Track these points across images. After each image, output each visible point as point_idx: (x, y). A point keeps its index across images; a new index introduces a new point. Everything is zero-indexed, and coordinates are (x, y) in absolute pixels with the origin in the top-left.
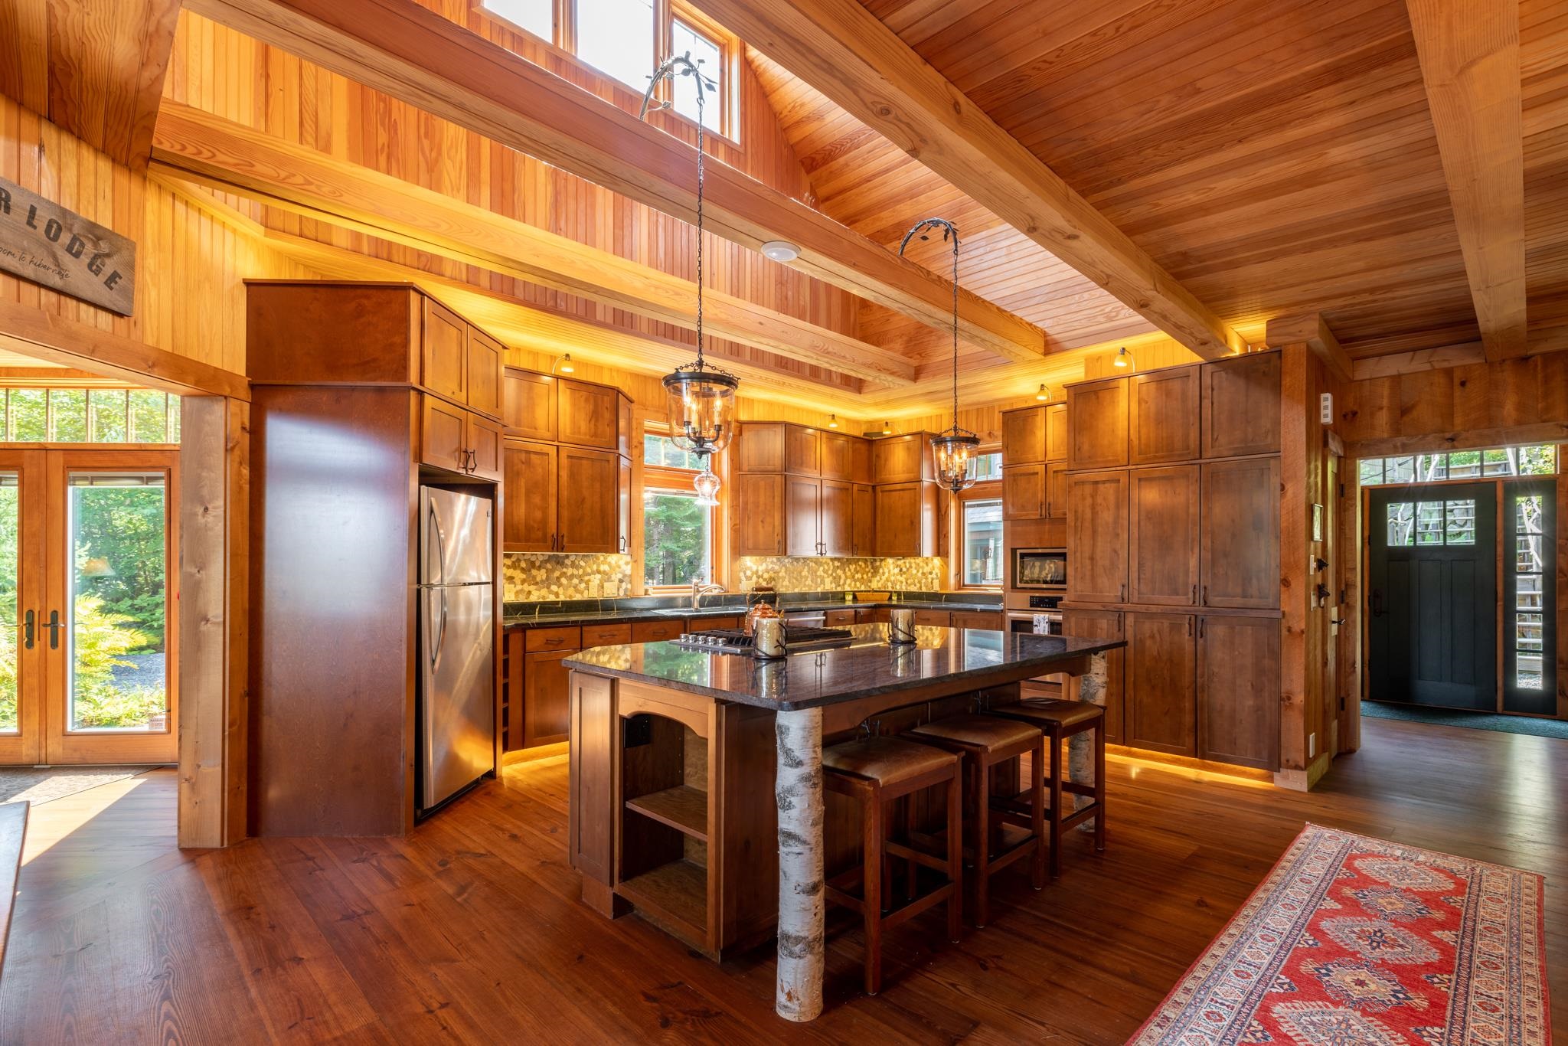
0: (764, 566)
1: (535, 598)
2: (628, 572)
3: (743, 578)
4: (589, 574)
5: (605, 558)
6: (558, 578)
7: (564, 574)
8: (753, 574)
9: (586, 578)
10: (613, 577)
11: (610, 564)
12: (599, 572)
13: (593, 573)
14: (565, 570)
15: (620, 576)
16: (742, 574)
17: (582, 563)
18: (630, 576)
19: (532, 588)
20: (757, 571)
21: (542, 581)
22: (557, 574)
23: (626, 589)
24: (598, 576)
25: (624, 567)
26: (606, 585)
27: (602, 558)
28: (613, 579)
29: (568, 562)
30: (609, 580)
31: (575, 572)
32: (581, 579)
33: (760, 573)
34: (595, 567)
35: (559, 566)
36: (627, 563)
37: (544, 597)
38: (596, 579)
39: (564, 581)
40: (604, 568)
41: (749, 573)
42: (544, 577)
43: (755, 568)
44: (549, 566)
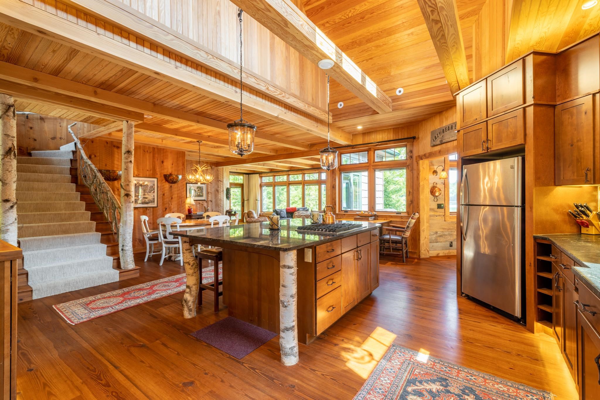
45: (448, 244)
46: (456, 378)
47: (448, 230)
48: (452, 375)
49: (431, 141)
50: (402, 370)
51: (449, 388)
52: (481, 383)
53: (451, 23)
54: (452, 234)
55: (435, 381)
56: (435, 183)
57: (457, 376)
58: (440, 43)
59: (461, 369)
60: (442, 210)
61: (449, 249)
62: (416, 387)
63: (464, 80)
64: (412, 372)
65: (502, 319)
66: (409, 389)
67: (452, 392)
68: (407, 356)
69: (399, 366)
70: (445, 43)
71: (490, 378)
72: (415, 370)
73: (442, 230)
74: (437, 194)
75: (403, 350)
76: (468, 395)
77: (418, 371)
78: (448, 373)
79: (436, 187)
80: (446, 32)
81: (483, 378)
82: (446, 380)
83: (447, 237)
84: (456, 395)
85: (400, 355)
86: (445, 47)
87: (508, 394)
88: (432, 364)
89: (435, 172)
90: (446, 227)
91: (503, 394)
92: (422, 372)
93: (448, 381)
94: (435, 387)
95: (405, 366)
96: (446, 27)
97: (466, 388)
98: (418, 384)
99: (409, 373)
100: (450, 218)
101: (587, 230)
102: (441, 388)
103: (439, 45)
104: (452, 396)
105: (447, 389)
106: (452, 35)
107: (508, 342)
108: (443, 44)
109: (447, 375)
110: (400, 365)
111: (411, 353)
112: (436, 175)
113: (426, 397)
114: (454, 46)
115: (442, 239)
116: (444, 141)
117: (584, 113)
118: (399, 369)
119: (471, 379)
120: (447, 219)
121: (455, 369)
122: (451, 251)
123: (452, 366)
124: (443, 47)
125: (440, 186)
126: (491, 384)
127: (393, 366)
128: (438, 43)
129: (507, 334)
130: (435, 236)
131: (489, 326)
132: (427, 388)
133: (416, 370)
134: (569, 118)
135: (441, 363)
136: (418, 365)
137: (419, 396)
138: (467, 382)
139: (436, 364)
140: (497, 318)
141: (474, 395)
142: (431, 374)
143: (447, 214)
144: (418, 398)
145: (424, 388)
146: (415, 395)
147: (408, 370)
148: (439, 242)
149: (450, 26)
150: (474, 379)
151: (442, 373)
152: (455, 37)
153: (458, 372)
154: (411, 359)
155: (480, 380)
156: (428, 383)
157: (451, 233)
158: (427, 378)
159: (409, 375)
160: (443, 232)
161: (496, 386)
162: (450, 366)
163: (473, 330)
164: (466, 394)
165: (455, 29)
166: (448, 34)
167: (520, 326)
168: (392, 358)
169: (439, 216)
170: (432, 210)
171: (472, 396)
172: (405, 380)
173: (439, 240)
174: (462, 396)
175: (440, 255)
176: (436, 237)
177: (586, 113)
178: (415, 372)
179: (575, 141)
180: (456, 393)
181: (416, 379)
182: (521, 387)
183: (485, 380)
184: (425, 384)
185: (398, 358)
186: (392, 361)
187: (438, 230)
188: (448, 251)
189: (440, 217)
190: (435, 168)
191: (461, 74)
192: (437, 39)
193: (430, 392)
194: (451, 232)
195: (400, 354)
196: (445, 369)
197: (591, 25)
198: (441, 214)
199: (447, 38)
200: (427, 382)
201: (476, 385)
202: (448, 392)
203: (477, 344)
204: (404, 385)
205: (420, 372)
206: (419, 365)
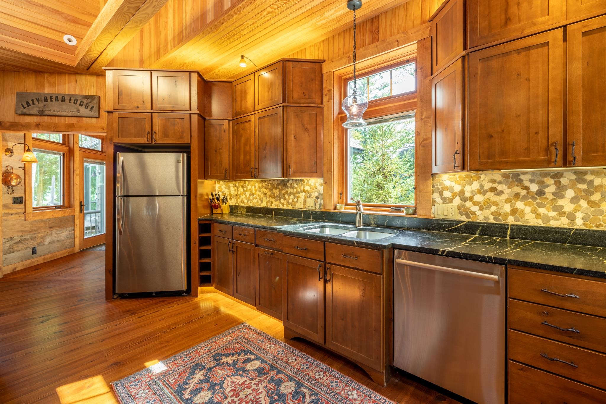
0: (476, 186)
1: (274, 206)
2: (322, 192)
3: (438, 200)
4: (299, 193)
5: (308, 181)
6: (284, 195)
7: (287, 192)
8: (454, 195)
9: (297, 195)
10: (313, 195)
11: (310, 186)
12: (304, 191)
13: (301, 192)
14: (287, 189)
15: (316, 194)
16: (436, 196)
17: (295, 185)
18: (323, 194)
19: (273, 200)
20: (462, 192)
21: (277, 196)
22: (283, 192)
23: (320, 204)
24: (304, 194)
25: (319, 188)
26: (308, 200)
27: (306, 181)
28: (312, 196)
29: (289, 184)
30: (310, 197)
31: (292, 191)
32: (294, 194)
33: (468, 195)
34: (302, 188)
35: (284, 187)
36: (321, 185)
37: (277, 206)
38: (303, 195)
39: (286, 196)
40: (307, 188)
41: (447, 194)
42: (278, 194)
43: (458, 188)
44: (280, 187)
45: (30, 250)
46: (201, 357)
47: (30, 232)
48: (196, 358)
49: (17, 106)
50: (158, 392)
51: (207, 367)
52: (217, 346)
53: (156, 4)
54: (36, 237)
55: (194, 372)
56: (9, 168)
57: (200, 355)
58: (128, 10)
59: (195, 349)
60: (22, 206)
61: (32, 258)
62: (189, 390)
63: (110, 55)
64: (168, 385)
65: (169, 299)
66: (187, 396)
67: (212, 367)
68: (144, 379)
69: (152, 392)
70: (132, 14)
71: (216, 339)
72: (168, 381)
73: (21, 234)
74: (14, 183)
75: (132, 379)
76: (221, 359)
77: (172, 379)
78: (191, 359)
79: (12, 173)
80: (144, 7)
81: (213, 342)
82: (198, 364)
83: (27, 242)
84: (216, 366)
85: (136, 385)
86: (127, 17)
87: (234, 339)
88: (173, 365)
89: (9, 151)
90: (26, 229)
91: (233, 342)
92: (176, 377)
93: (200, 364)
94: (199, 375)
95: (155, 387)
96: (150, 4)
97: (215, 356)
98: (187, 386)
99: (167, 387)
100: (33, 216)
101: (216, 211)
102: (203, 371)
103: (124, 11)
104: (216, 369)
105: (207, 368)
106: (146, 13)
107: (193, 311)
108: (128, 13)
109: (194, 361)
110: (150, 391)
111: (143, 373)
112: (11, 156)
113: (204, 387)
114: (137, 22)
115: (20, 246)
116: (46, 113)
117: (223, 131)
118: (154, 394)
119: (208, 349)
120: (29, 217)
121: (192, 352)
122: (34, 260)
123: (188, 353)
124: (126, 16)
125: (17, 171)
126: (221, 342)
127: (146, 398)
128: (126, 9)
129: (186, 307)
130: (8, 244)
131: (168, 309)
132: (196, 381)
133: (170, 380)
134: (214, 131)
135: (177, 358)
136: (164, 376)
137: (200, 392)
138: (209, 353)
139: (176, 362)
140: (165, 301)
141: (223, 356)
142: (184, 371)
143: (29, 210)
144: (201, 394)
145: (194, 384)
146: (196, 395)
147: (163, 387)
148: (16, 251)
149: (152, 6)
150: (210, 347)
151: (189, 363)
152: (146, 17)
153: (197, 353)
154: (152, 377)
155: (213, 345)
156: (191, 379)
157: (34, 236)
158: (185, 377)
159: (170, 389)
160: (22, 236)
161: (224, 340)
162: (186, 354)
163: (163, 319)
164: (220, 360)
165: (153, 11)
166: (143, 10)
167: (185, 297)
168: (133, 394)
169: (16, 214)
170: (5, 206)
171: (223, 357)
172: (174, 395)
173: (15, 249)
174: (220, 363)
175: (18, 269)
176: (11, 245)
177: (225, 131)
178: (171, 382)
179: (218, 148)
180: (214, 365)
181: (179, 385)
182: (233, 330)
183: (215, 342)
184: (191, 381)
185: (139, 388)
186: (137, 396)
187: (13, 235)
188: (30, 261)
189: (18, 216)
190: (10, 145)
191: (113, 49)
192: (129, 5)
193: (201, 381)
194: (34, 234)
195: (134, 384)
196: (186, 359)
197: (219, 71)
198: (19, 211)
199: (139, 13)
200: (189, 378)
201: (216, 350)
202: (210, 369)
203: (179, 326)
204: (179, 398)
205: (174, 379)
206: (166, 375)
